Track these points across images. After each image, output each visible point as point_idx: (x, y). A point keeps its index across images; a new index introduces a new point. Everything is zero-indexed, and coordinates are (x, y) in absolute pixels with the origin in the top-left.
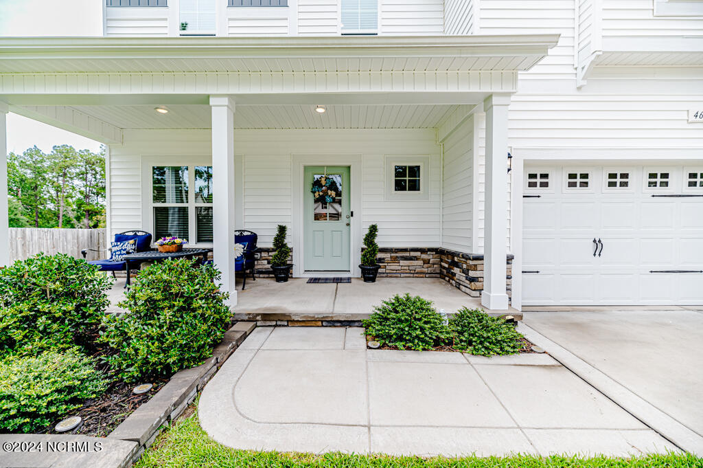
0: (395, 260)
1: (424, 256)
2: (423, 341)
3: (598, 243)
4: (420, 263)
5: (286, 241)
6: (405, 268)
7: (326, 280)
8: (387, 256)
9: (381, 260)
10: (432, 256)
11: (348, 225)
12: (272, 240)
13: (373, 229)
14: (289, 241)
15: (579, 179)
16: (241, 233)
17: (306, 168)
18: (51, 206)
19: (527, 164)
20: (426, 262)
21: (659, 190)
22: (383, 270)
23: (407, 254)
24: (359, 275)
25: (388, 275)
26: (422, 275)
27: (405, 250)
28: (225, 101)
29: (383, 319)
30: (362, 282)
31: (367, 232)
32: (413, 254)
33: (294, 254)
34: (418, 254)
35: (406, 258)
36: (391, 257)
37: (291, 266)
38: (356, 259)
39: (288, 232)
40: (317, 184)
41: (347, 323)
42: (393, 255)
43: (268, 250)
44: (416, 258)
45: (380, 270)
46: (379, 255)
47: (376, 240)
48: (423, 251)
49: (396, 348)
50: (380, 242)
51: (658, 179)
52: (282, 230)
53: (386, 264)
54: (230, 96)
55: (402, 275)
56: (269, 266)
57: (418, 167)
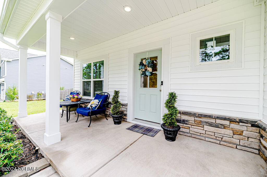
0: (199, 123)
1: (233, 126)
4: (229, 132)
6: (210, 133)
8: (191, 119)
9: (186, 122)
10: (246, 128)
11: (161, 91)
13: (172, 97)
16: (104, 94)
20: (238, 133)
25: (193, 136)
26: (231, 145)
27: (210, 117)
32: (218, 121)
33: (128, 107)
34: (227, 123)
35: (211, 125)
36: (195, 121)
42: (196, 119)
44: (224, 127)
46: (183, 117)
50: (180, 105)
52: (116, 93)
53: (190, 126)
55: (207, 139)
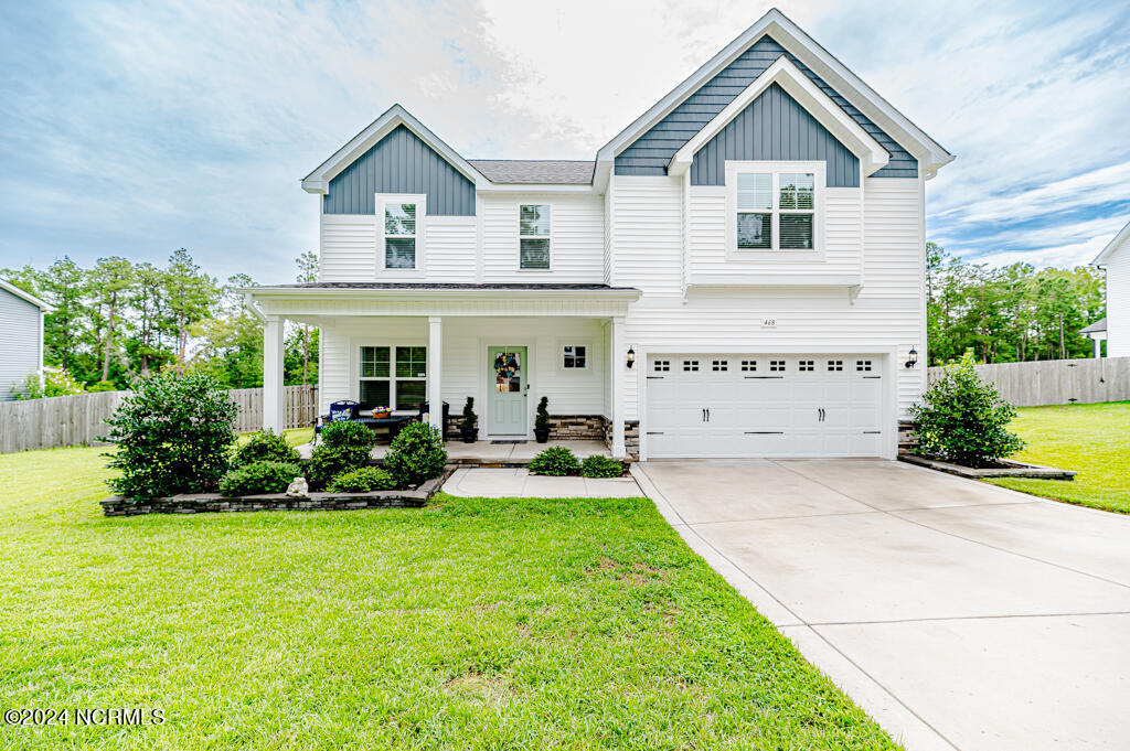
0: (565, 425)
1: (588, 422)
2: (560, 470)
3: (706, 412)
4: (586, 427)
5: (473, 410)
6: (573, 432)
7: (506, 442)
8: (558, 422)
9: (554, 425)
10: (595, 422)
11: (525, 395)
12: (462, 409)
13: (545, 400)
14: (475, 410)
15: (691, 365)
17: (490, 348)
18: (84, 348)
19: (649, 356)
20: (590, 427)
21: (749, 373)
22: (554, 434)
23: (574, 420)
24: (535, 438)
25: (558, 437)
26: (588, 438)
27: (573, 417)
28: (439, 320)
29: (538, 460)
30: (536, 443)
31: (540, 402)
32: (579, 420)
33: (479, 420)
34: (583, 420)
35: (573, 424)
36: (560, 423)
37: (477, 430)
38: (531, 425)
39: (474, 402)
40: (499, 362)
41: (518, 465)
42: (562, 421)
43: (457, 417)
44: (582, 424)
45: (551, 434)
46: (551, 421)
47: (547, 409)
48: (588, 418)
49: (544, 474)
50: (550, 410)
51: (749, 365)
52: (470, 400)
53: (557, 429)
54: (442, 317)
55: (571, 438)
56: (459, 431)
57: (584, 348)
